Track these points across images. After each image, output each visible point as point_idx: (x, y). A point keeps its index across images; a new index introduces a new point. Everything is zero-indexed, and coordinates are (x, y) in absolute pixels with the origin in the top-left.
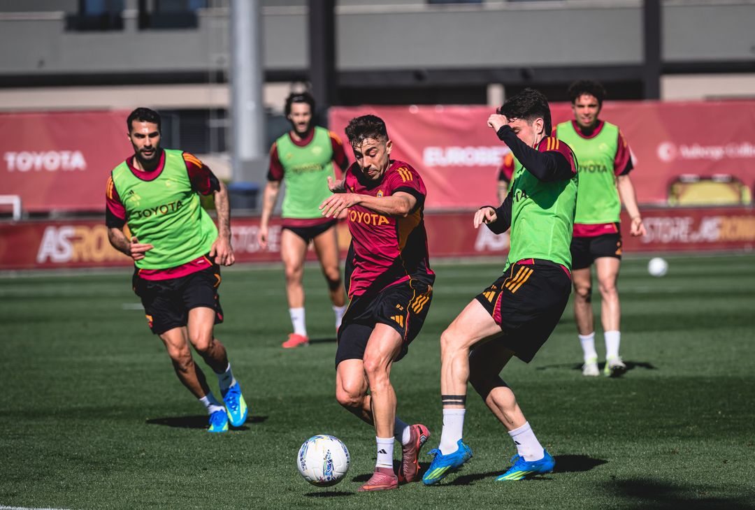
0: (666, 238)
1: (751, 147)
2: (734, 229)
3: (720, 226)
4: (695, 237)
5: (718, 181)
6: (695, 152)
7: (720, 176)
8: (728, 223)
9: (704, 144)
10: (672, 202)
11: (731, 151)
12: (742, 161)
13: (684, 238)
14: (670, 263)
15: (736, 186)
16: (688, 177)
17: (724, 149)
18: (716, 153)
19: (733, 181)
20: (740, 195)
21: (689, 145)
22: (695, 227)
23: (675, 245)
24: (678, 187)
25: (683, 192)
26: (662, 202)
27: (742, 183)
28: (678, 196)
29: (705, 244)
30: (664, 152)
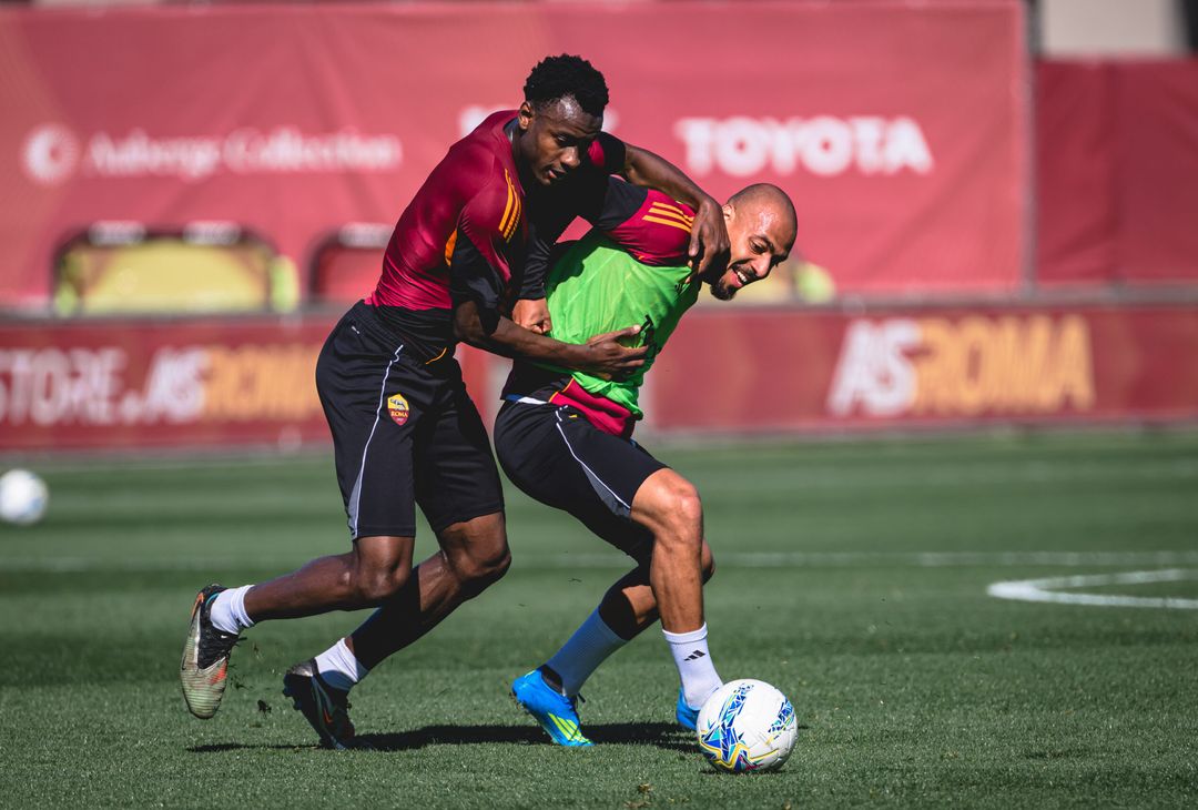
0: (45, 412)
1: (298, 141)
2: (248, 383)
3: (206, 376)
4: (132, 408)
5: (200, 241)
6: (134, 155)
7: (208, 229)
8: (231, 367)
9: (160, 132)
10: (65, 303)
11: (239, 152)
12: (273, 182)
13: (100, 411)
14: (55, 485)
15: (257, 257)
16: (111, 230)
17: (221, 149)
18: (198, 158)
19: (244, 240)
20: (268, 284)
21: (119, 135)
22: (133, 378)
23: (74, 432)
24: (83, 261)
25: (98, 275)
26: (35, 305)
27: (276, 250)
28: (80, 289)
29: (160, 430)
30: (42, 155)
